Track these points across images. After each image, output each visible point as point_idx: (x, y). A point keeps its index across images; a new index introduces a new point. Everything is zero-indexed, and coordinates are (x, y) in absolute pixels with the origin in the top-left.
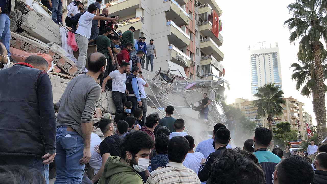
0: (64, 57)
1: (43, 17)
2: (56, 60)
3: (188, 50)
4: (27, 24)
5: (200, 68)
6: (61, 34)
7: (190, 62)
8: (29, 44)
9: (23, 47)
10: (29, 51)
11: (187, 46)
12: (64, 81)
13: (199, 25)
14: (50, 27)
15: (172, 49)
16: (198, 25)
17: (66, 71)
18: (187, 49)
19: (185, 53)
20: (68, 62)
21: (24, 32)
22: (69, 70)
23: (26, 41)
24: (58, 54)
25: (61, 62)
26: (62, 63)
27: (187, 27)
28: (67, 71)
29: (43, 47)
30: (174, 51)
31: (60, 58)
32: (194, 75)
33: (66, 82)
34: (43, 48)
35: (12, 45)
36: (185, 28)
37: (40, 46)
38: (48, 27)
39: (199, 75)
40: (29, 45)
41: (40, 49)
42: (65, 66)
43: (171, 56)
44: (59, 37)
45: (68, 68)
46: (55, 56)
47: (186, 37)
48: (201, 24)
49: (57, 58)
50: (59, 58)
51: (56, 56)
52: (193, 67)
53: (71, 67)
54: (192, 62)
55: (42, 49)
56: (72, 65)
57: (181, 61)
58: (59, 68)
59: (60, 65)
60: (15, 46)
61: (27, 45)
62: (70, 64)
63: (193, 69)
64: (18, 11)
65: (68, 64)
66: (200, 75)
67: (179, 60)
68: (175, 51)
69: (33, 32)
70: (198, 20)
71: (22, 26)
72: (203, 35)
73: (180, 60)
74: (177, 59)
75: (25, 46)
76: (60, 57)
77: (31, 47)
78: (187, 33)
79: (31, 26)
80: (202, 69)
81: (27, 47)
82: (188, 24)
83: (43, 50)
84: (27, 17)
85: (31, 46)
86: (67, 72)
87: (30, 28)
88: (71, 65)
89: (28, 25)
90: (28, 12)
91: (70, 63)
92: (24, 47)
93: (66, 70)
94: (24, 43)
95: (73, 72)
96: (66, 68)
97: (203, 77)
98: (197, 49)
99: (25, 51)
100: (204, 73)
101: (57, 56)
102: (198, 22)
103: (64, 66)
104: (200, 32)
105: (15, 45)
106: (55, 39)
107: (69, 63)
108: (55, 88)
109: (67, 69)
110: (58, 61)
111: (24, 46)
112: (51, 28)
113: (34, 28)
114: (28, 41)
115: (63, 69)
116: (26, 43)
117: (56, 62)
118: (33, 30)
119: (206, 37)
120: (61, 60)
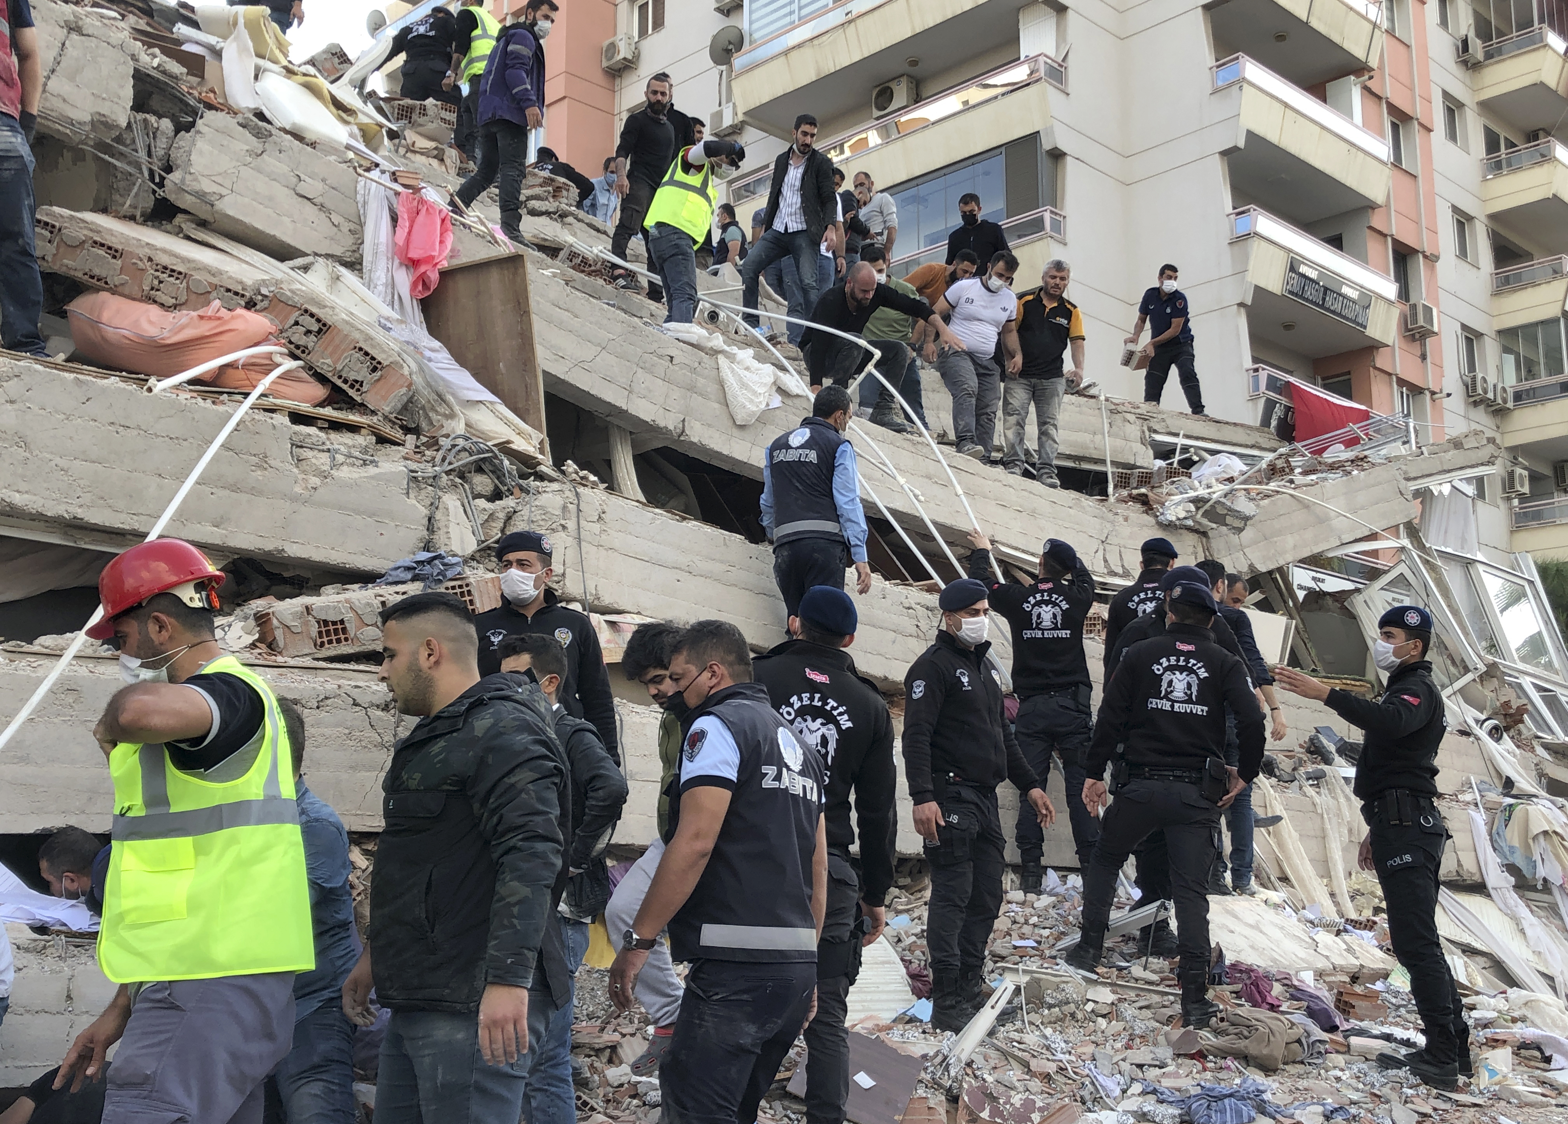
0: (340, 326)
1: (271, 135)
2: (302, 340)
3: (1380, 233)
4: (188, 177)
5: (1490, 348)
6: (362, 212)
7: (1395, 313)
8: (180, 273)
9: (152, 289)
10: (181, 305)
11: (1370, 206)
12: (314, 440)
13: (1472, 61)
14: (308, 179)
15: (1251, 235)
16: (1465, 63)
17: (351, 392)
18: (1371, 228)
19: (1361, 257)
20: (361, 349)
21: (179, 215)
22: (364, 389)
23: (165, 260)
24: (314, 310)
25: (330, 349)
26: (331, 355)
27: (1370, 84)
28: (358, 390)
29: (241, 283)
30: (1264, 244)
31: (323, 328)
32: (1433, 393)
33: (325, 448)
34: (239, 289)
35: (106, 283)
36: (1356, 94)
37: (230, 278)
38: (295, 180)
39: (1480, 391)
40: (177, 279)
41: (228, 290)
42: (346, 369)
43: (1244, 278)
44: (353, 226)
45: (360, 379)
46: (297, 323)
47: (1359, 148)
48: (1489, 56)
49: (308, 332)
50: (320, 331)
51: (301, 319)
52: (1423, 345)
53: (374, 369)
54: (1414, 307)
55: (236, 294)
56: (379, 363)
57: (1322, 306)
58: (321, 379)
59: (325, 363)
60: (120, 289)
61: (170, 276)
62: (373, 358)
63: (1424, 357)
64: (152, 119)
65: (359, 355)
66: (1490, 395)
67: (1307, 300)
68: (1272, 247)
69: (217, 212)
70: (1463, 32)
71: (169, 192)
72: (1509, 123)
73: (1317, 305)
74: (1291, 292)
75: (161, 282)
76: (324, 325)
77: (188, 287)
78: (1367, 125)
79: (207, 186)
80: (1506, 350)
81: (171, 288)
82: (1374, 62)
83: (243, 296)
84: (193, 143)
85: (188, 283)
86: (358, 399)
87: (201, 196)
88: (374, 363)
89: (194, 183)
90: (199, 122)
91: (370, 351)
92: (158, 290)
93: (352, 386)
94: (157, 270)
95: (384, 398)
96: (352, 376)
97: (1510, 404)
98: (1463, 220)
99: (162, 305)
100: (1519, 380)
101: (307, 320)
102: (1465, 42)
103: (339, 367)
104: (1487, 107)
105: (117, 280)
106: (332, 239)
107: (367, 354)
108: (259, 473)
109: (357, 382)
110: (310, 345)
111: (156, 282)
112: (310, 187)
113: (224, 192)
114: (174, 260)
115: (339, 383)
116: (165, 268)
117: (305, 349)
118: (220, 205)
119: (1532, 136)
120: (326, 337)
